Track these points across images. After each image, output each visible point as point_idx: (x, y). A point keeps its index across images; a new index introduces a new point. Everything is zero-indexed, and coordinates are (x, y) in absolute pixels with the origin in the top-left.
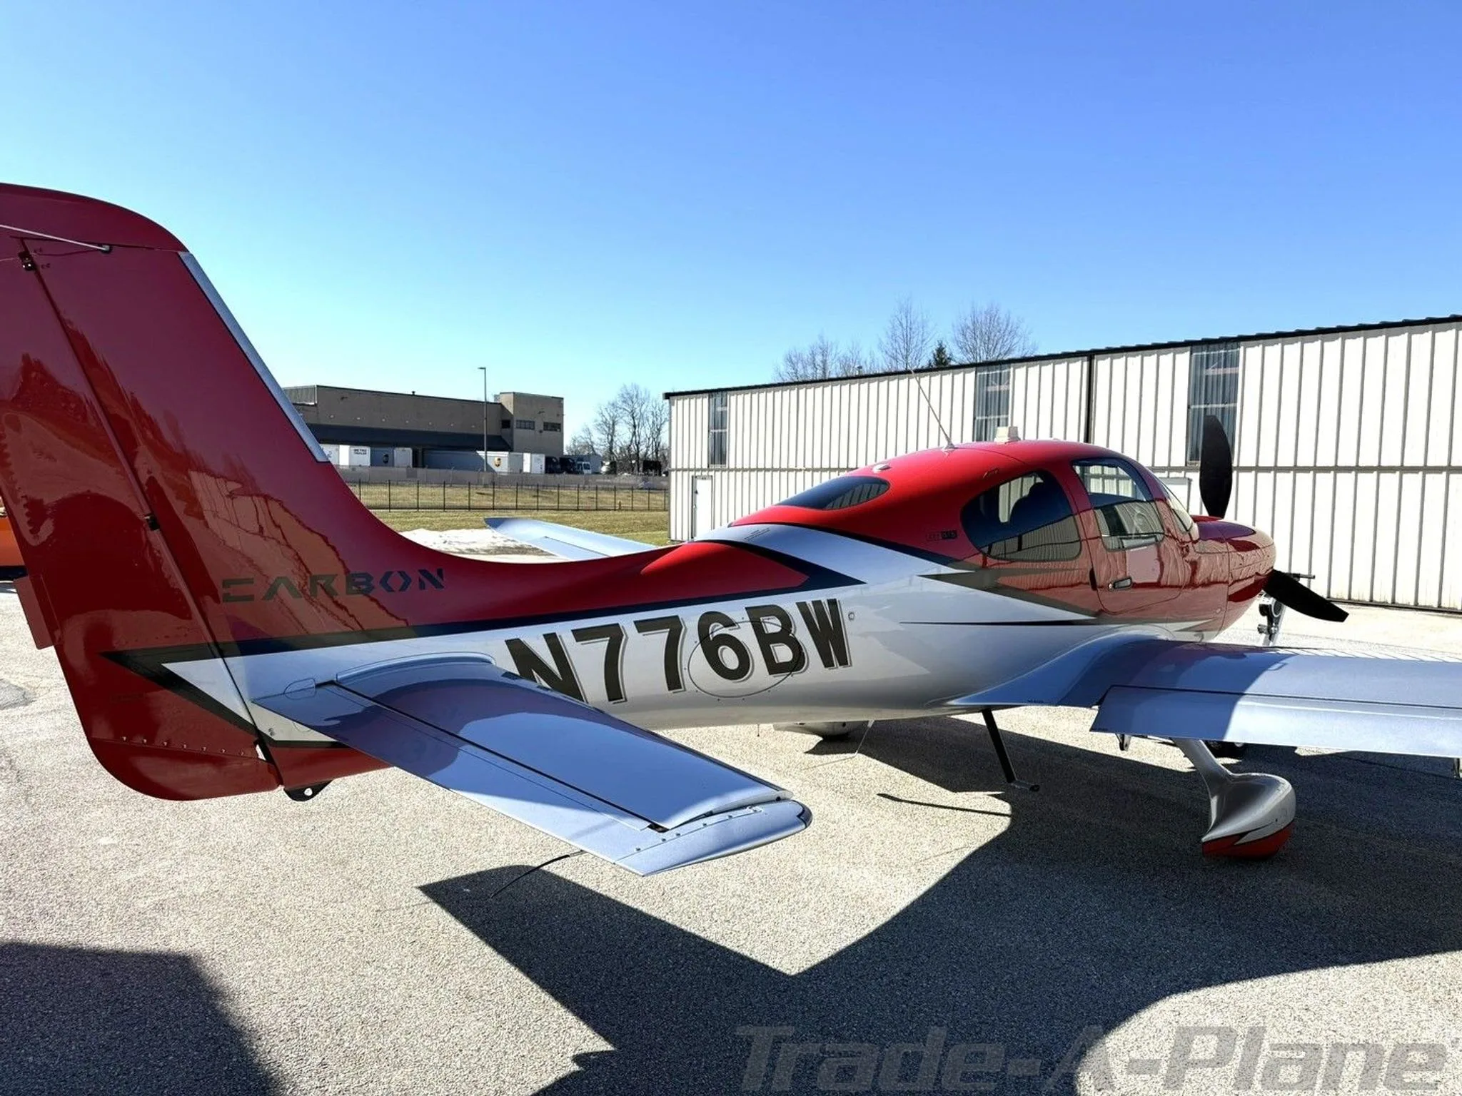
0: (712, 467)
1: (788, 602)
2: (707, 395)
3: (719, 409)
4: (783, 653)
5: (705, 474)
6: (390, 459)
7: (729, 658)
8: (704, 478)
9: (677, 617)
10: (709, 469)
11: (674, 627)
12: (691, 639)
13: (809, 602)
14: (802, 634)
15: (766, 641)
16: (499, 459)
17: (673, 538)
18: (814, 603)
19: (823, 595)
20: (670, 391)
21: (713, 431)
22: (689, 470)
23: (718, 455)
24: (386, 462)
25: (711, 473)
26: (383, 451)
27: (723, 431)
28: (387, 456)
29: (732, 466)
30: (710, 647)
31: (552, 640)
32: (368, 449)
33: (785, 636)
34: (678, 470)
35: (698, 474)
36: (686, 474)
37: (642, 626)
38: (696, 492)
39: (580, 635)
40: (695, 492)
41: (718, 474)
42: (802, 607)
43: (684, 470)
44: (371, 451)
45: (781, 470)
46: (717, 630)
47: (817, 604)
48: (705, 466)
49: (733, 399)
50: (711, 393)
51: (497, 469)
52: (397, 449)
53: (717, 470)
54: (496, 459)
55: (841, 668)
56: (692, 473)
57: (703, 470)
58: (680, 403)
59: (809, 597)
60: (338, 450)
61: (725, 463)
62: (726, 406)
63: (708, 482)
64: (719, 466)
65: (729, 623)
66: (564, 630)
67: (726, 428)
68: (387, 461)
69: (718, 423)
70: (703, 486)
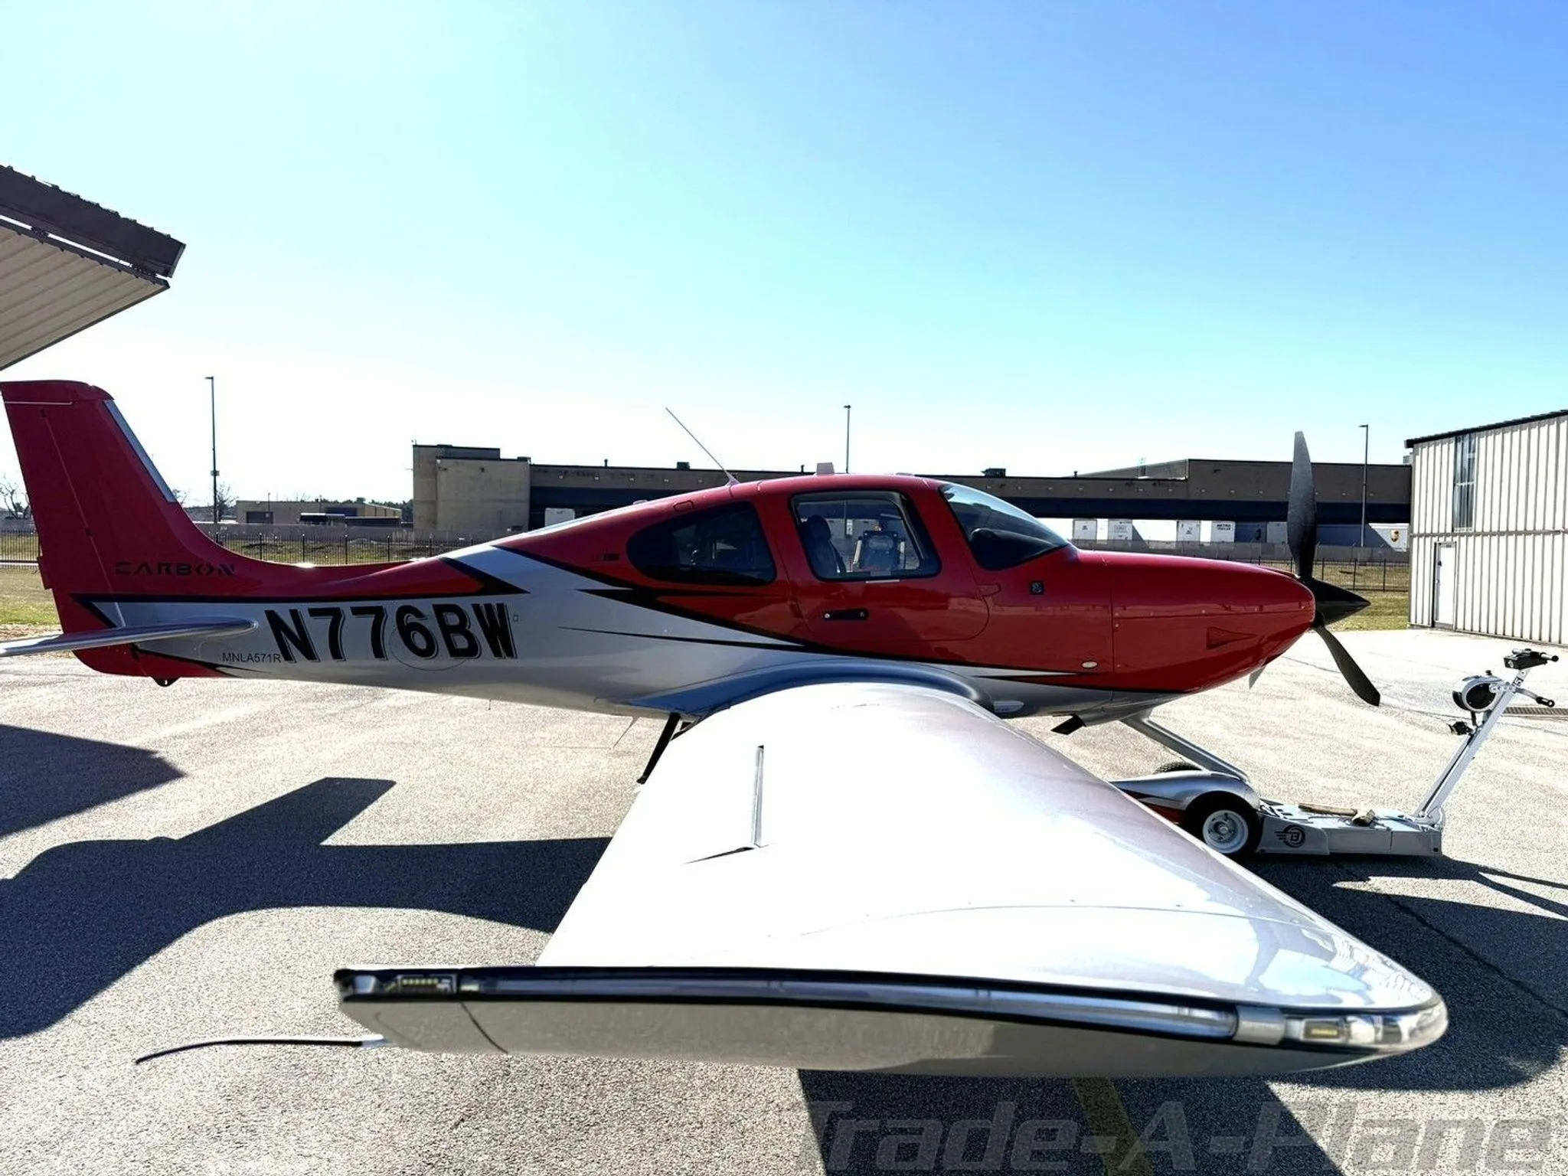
0: (1457, 530)
1: (466, 603)
2: (1453, 439)
3: (1467, 456)
4: (461, 642)
5: (1449, 539)
6: (1262, 535)
7: (420, 642)
8: (1449, 546)
9: (381, 607)
10: (1453, 534)
11: (379, 614)
12: (390, 626)
13: (482, 605)
14: (475, 628)
15: (447, 631)
16: (1397, 533)
17: (1413, 622)
18: (485, 605)
19: (494, 600)
20: (1412, 437)
21: (1459, 484)
22: (1432, 535)
23: (1464, 514)
24: (1258, 538)
25: (1456, 539)
26: (1253, 527)
27: (1470, 483)
28: (1259, 531)
29: (1479, 529)
30: (405, 632)
31: (294, 614)
32: (1232, 524)
33: (462, 628)
34: (1420, 536)
35: (1442, 540)
36: (1428, 540)
37: (356, 611)
38: (1440, 564)
39: (314, 613)
40: (1437, 563)
41: (1463, 539)
42: (476, 607)
43: (1426, 535)
44: (1236, 526)
45: (1535, 533)
46: (412, 619)
47: (488, 607)
48: (1449, 530)
49: (1483, 442)
50: (1458, 435)
51: (1393, 545)
52: (1270, 523)
53: (1462, 535)
54: (1393, 532)
55: (508, 659)
56: (1435, 539)
57: (1446, 535)
58: (1425, 451)
59: (482, 600)
60: (1199, 526)
61: (1471, 526)
62: (1474, 452)
63: (1452, 550)
64: (1464, 530)
65: (418, 614)
66: (303, 608)
67: (1473, 480)
68: (1260, 536)
69: (1464, 475)
70: (1447, 555)
